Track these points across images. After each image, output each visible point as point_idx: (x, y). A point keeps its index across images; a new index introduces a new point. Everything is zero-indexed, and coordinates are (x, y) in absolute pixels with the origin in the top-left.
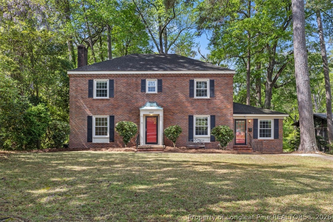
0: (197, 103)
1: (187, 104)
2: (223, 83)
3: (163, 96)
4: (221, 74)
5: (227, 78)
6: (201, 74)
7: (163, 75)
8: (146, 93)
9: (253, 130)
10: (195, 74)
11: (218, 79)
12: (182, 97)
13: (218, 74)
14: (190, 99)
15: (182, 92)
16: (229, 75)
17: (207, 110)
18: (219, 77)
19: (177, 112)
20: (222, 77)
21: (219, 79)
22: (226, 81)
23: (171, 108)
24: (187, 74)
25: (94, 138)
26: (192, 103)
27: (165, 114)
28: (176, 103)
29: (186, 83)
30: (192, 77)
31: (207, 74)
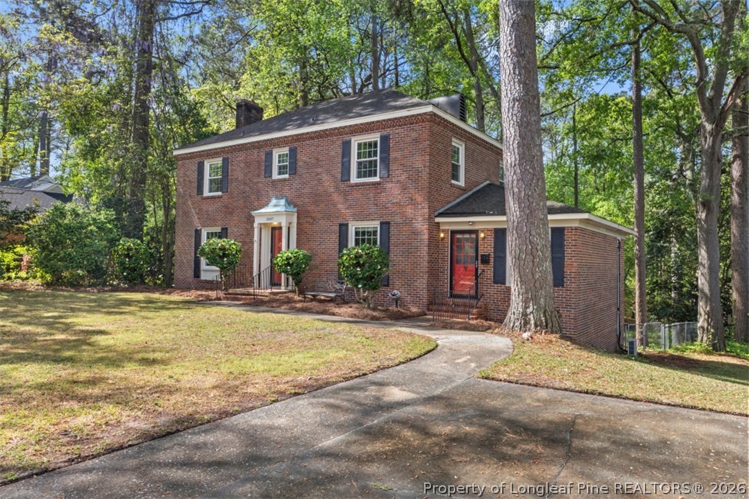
0: (356, 194)
1: (336, 198)
2: (408, 139)
3: (296, 182)
4: (402, 118)
5: (416, 127)
6: (362, 124)
7: (298, 138)
8: (273, 178)
9: (492, 260)
10: (350, 126)
11: (397, 131)
12: (328, 183)
13: (396, 119)
14: (342, 186)
15: (329, 171)
16: (420, 117)
17: (373, 209)
18: (400, 126)
19: (319, 216)
20: (405, 125)
21: (400, 130)
22: (414, 135)
23: (309, 208)
24: (336, 128)
25: (204, 271)
26: (345, 194)
27: (300, 221)
28: (318, 198)
29: (336, 150)
30: (347, 134)
31: (373, 122)
